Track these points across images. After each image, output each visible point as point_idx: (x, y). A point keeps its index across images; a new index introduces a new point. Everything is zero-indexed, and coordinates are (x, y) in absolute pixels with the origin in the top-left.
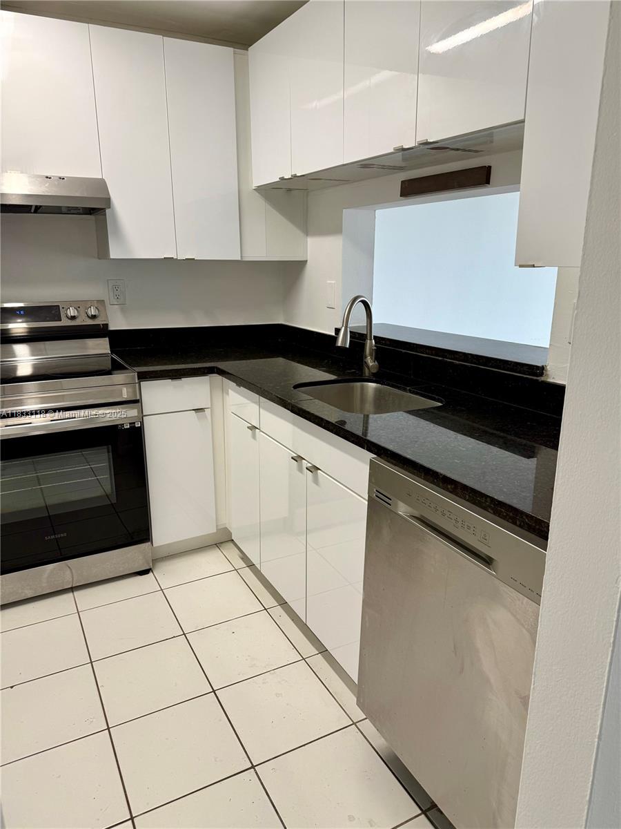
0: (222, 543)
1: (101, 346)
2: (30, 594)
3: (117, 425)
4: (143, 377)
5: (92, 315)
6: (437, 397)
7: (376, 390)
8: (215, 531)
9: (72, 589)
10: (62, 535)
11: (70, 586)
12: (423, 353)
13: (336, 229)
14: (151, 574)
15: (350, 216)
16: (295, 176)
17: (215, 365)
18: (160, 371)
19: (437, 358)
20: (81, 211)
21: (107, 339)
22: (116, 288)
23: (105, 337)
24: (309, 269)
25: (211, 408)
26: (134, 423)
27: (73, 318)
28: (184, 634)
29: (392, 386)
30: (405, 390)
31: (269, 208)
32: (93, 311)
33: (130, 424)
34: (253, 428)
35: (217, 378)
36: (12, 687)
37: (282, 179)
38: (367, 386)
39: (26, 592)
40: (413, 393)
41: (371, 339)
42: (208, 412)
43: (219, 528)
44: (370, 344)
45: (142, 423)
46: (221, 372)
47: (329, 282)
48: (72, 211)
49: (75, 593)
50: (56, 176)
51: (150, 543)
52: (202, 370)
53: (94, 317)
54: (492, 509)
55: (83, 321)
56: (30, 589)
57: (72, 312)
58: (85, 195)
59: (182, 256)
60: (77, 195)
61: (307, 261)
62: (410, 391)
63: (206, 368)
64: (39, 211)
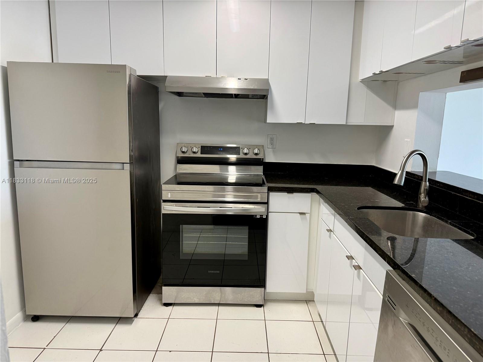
0: (310, 301)
1: (258, 171)
2: (197, 301)
3: (253, 215)
4: (270, 189)
5: (256, 153)
6: (471, 232)
7: (425, 218)
8: (305, 292)
9: (219, 305)
10: (217, 272)
11: (218, 303)
12: (467, 196)
13: (414, 106)
14: (262, 308)
15: (424, 97)
16: (381, 72)
17: (315, 188)
18: (282, 187)
19: (477, 201)
20: (259, 97)
21: (262, 167)
22: (272, 139)
23: (262, 166)
24: (395, 132)
25: (310, 214)
26: (263, 215)
27: (246, 154)
28: (268, 353)
29: (438, 218)
30: (447, 222)
31: (370, 93)
32: (256, 151)
33: (260, 215)
34: (330, 231)
35: (315, 195)
36: (170, 351)
37: (374, 74)
38: (418, 215)
39: (195, 299)
40: (453, 225)
41: (426, 181)
42: (308, 216)
43: (309, 290)
44: (425, 185)
45: (267, 216)
46: (318, 192)
47: (405, 140)
48: (255, 97)
49: (220, 307)
50: (243, 78)
51: (263, 289)
52: (307, 189)
53: (256, 154)
54: (468, 338)
55: (251, 156)
56: (197, 298)
57: (246, 151)
58: (256, 88)
59: (307, 122)
60: (252, 88)
61: (393, 126)
62: (451, 224)
63: (309, 188)
64: (238, 97)
